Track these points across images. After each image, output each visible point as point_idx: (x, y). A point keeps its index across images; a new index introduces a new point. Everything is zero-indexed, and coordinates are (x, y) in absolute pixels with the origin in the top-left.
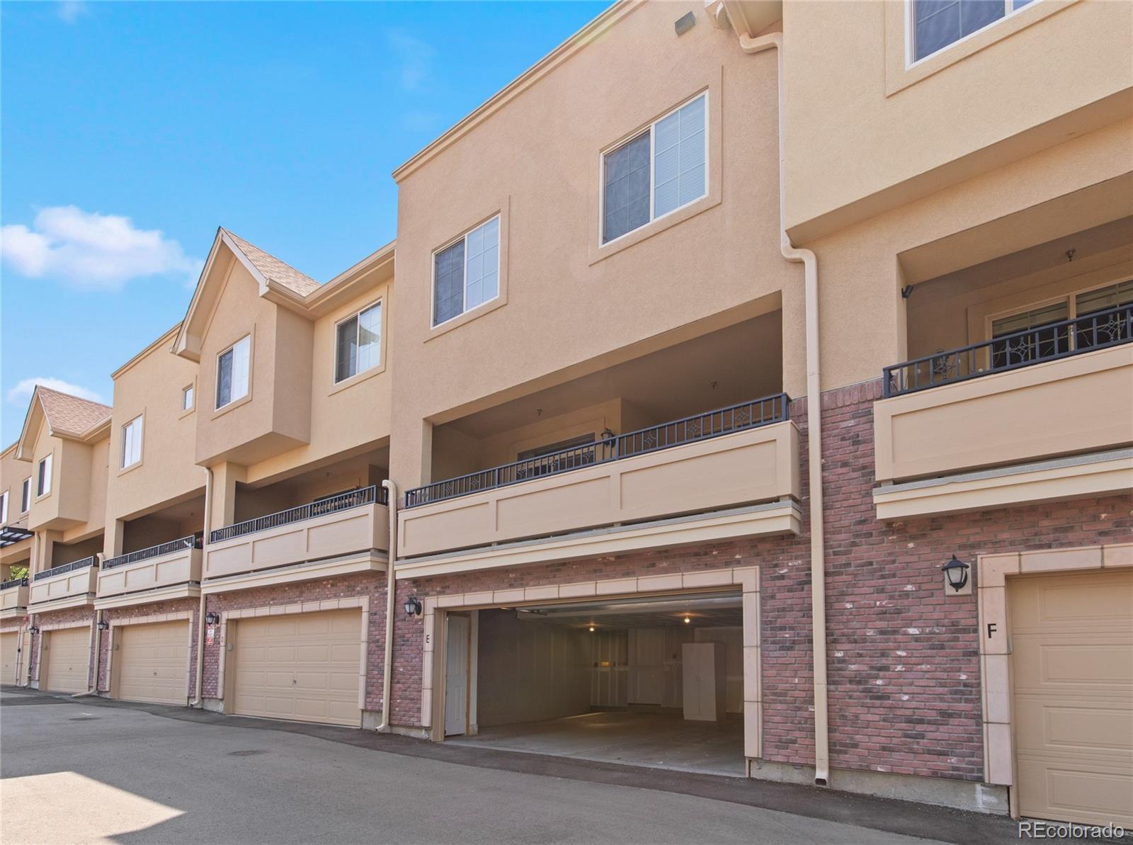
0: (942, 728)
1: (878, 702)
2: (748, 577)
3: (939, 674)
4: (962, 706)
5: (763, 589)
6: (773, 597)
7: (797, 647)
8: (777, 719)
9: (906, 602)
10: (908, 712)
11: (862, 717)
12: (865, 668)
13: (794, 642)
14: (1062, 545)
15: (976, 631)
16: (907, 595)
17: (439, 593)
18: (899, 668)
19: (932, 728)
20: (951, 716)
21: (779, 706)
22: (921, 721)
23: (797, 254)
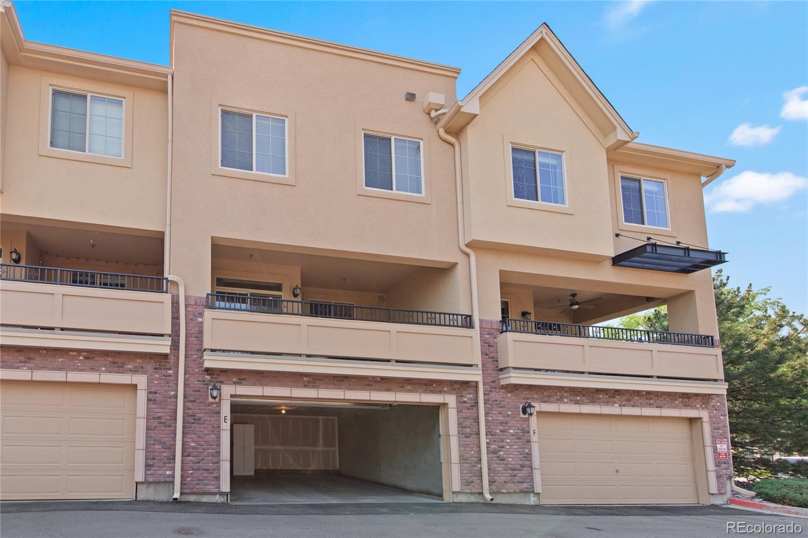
0: (522, 472)
1: (502, 462)
2: (451, 400)
3: (519, 450)
4: (527, 463)
5: (457, 408)
6: (461, 411)
7: (471, 436)
8: (466, 471)
9: (509, 419)
10: (511, 466)
11: (497, 469)
12: (497, 447)
13: (471, 434)
14: (549, 402)
15: (529, 432)
16: (508, 416)
17: (235, 383)
18: (508, 447)
19: (519, 472)
20: (524, 467)
21: (466, 465)
22: (515, 470)
23: (468, 250)
